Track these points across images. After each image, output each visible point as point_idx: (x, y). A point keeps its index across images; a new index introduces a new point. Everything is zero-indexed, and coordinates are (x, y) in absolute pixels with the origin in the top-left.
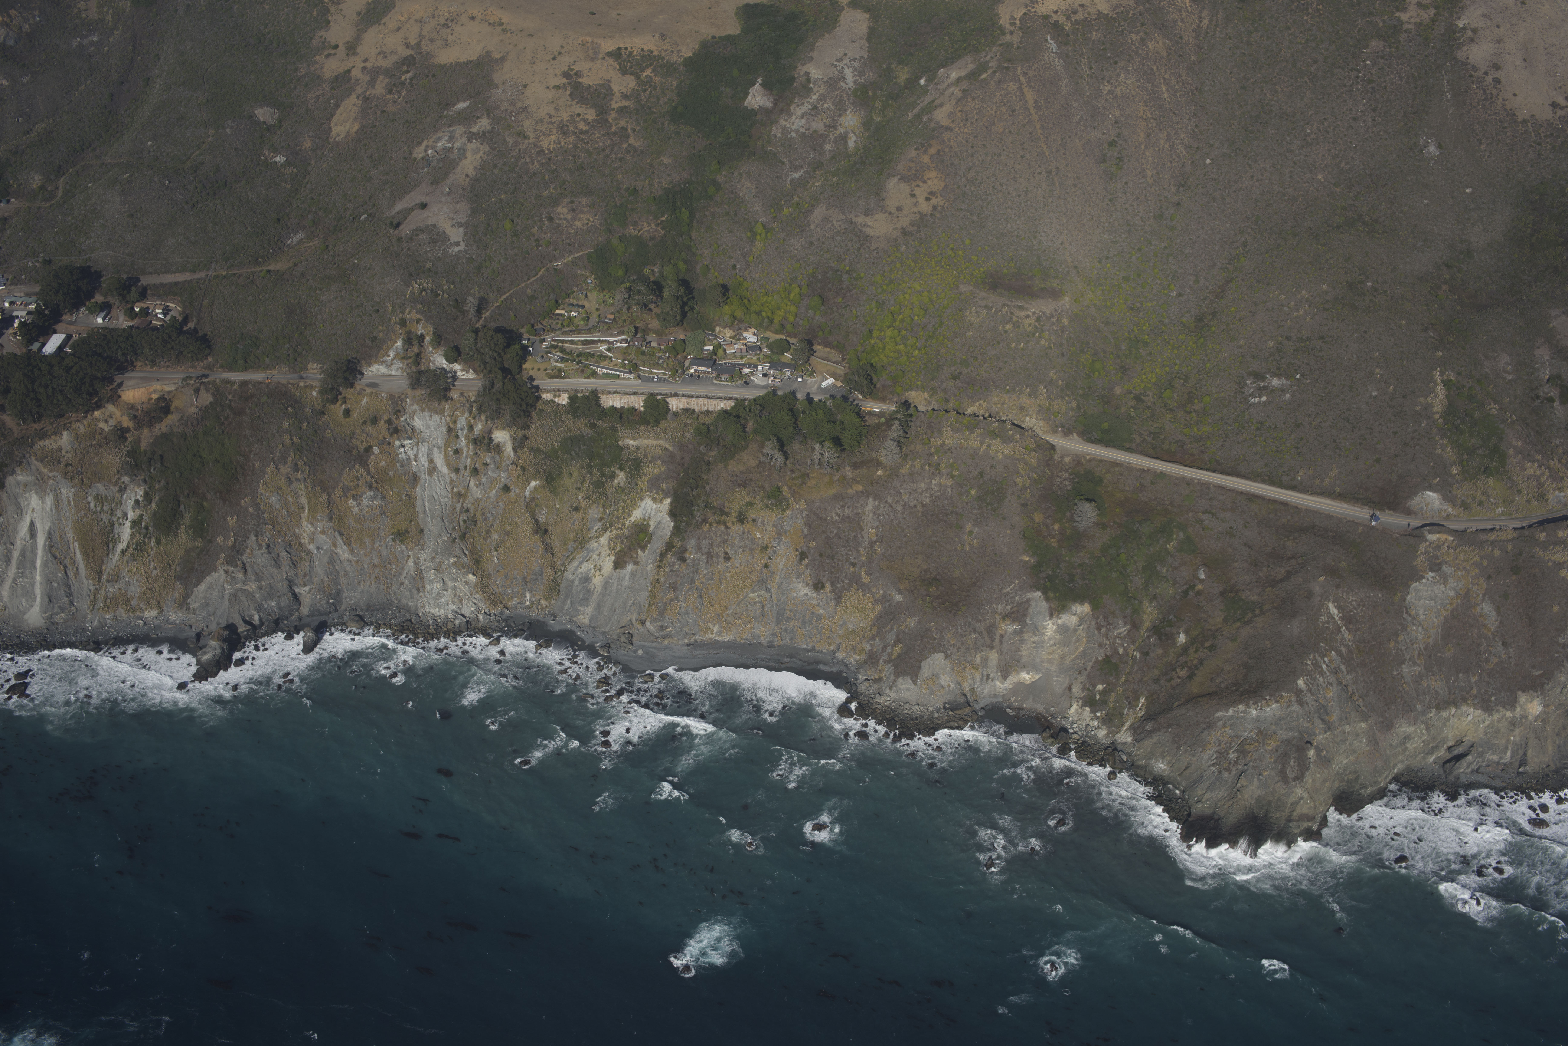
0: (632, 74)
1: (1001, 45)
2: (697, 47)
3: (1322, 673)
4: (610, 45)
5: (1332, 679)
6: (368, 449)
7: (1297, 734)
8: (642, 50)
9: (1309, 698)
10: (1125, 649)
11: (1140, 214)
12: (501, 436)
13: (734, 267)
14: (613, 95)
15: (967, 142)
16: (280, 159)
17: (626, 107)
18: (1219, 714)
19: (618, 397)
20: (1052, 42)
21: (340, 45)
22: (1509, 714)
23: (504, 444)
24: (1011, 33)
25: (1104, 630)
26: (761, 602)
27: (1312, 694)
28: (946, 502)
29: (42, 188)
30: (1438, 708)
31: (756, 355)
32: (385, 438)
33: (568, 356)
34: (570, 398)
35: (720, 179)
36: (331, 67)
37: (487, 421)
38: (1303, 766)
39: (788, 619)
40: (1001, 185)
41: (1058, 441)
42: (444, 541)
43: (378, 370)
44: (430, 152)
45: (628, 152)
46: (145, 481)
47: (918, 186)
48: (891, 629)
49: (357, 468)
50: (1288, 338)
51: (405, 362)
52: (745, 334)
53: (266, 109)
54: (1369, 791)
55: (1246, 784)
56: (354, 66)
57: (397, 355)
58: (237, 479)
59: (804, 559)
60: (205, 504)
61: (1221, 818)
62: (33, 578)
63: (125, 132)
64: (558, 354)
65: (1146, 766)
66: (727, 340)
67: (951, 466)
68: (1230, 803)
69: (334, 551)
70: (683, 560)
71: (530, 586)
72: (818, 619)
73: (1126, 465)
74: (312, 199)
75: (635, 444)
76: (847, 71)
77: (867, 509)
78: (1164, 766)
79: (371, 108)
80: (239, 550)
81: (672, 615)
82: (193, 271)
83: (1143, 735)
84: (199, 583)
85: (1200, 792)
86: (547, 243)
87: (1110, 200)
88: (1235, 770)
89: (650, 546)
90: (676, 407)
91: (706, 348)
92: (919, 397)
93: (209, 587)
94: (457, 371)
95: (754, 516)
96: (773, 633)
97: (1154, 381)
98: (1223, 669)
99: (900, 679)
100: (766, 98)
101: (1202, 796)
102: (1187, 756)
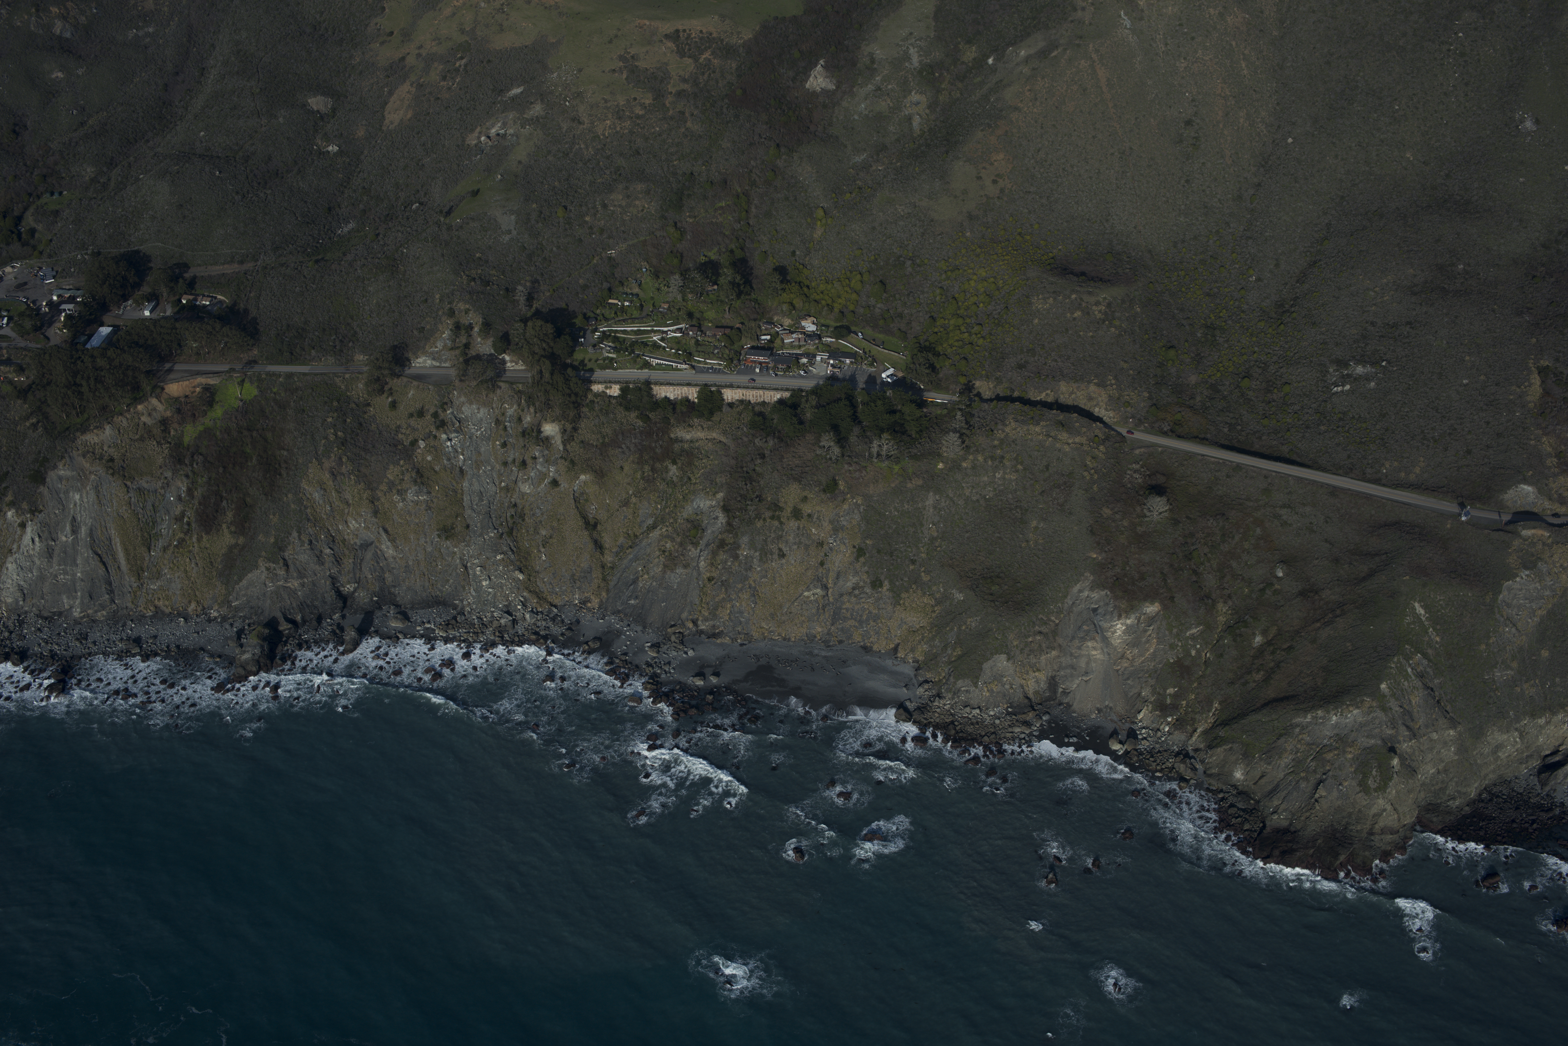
0: (689, 57)
1: (1072, 21)
2: (757, 29)
3: (1407, 677)
4: (667, 28)
5: (1418, 683)
6: (414, 443)
7: (1379, 742)
8: (701, 32)
9: (1393, 704)
10: (1198, 651)
11: (1218, 196)
12: (550, 429)
13: (794, 253)
14: (670, 78)
15: (1036, 122)
16: (333, 148)
17: (684, 91)
18: (1298, 720)
19: (671, 388)
20: (1125, 18)
21: (395, 33)
23: (553, 437)
24: (1083, 9)
25: (1175, 631)
26: (816, 601)
27: (1397, 699)
28: (1010, 496)
29: (94, 180)
30: (1533, 715)
31: (815, 344)
32: (431, 432)
33: (620, 345)
34: (621, 389)
35: (780, 163)
36: (386, 54)
37: (536, 412)
38: (1386, 776)
39: (845, 619)
40: (1072, 166)
41: (1128, 432)
42: (491, 537)
43: (425, 361)
44: (483, 138)
45: (685, 136)
46: (187, 476)
47: (984, 168)
48: (952, 629)
49: (402, 462)
50: (1373, 324)
51: (453, 353)
52: (803, 323)
53: (320, 98)
54: (1457, 803)
55: (1324, 794)
56: (409, 54)
57: (445, 346)
58: (280, 474)
59: (861, 556)
60: (248, 499)
61: (1299, 831)
62: (74, 575)
63: (178, 123)
64: (610, 344)
65: (1219, 775)
66: (785, 329)
67: (1016, 459)
68: (1308, 814)
69: (377, 547)
70: (736, 557)
71: (578, 584)
72: (876, 618)
73: (1200, 457)
74: (364, 188)
75: (688, 437)
76: (912, 51)
77: (927, 503)
78: (1238, 775)
79: (425, 95)
80: (280, 547)
81: (724, 614)
82: (241, 262)
83: (1216, 742)
84: (241, 580)
85: (1275, 803)
86: (601, 230)
87: (1187, 181)
88: (1313, 780)
89: (702, 543)
90: (731, 398)
91: (764, 337)
92: (984, 387)
93: (250, 584)
94: (506, 362)
95: (810, 511)
96: (829, 633)
97: (1231, 369)
98: (1301, 673)
99: (960, 681)
100: (828, 80)
101: (1278, 807)
102: (1262, 764)
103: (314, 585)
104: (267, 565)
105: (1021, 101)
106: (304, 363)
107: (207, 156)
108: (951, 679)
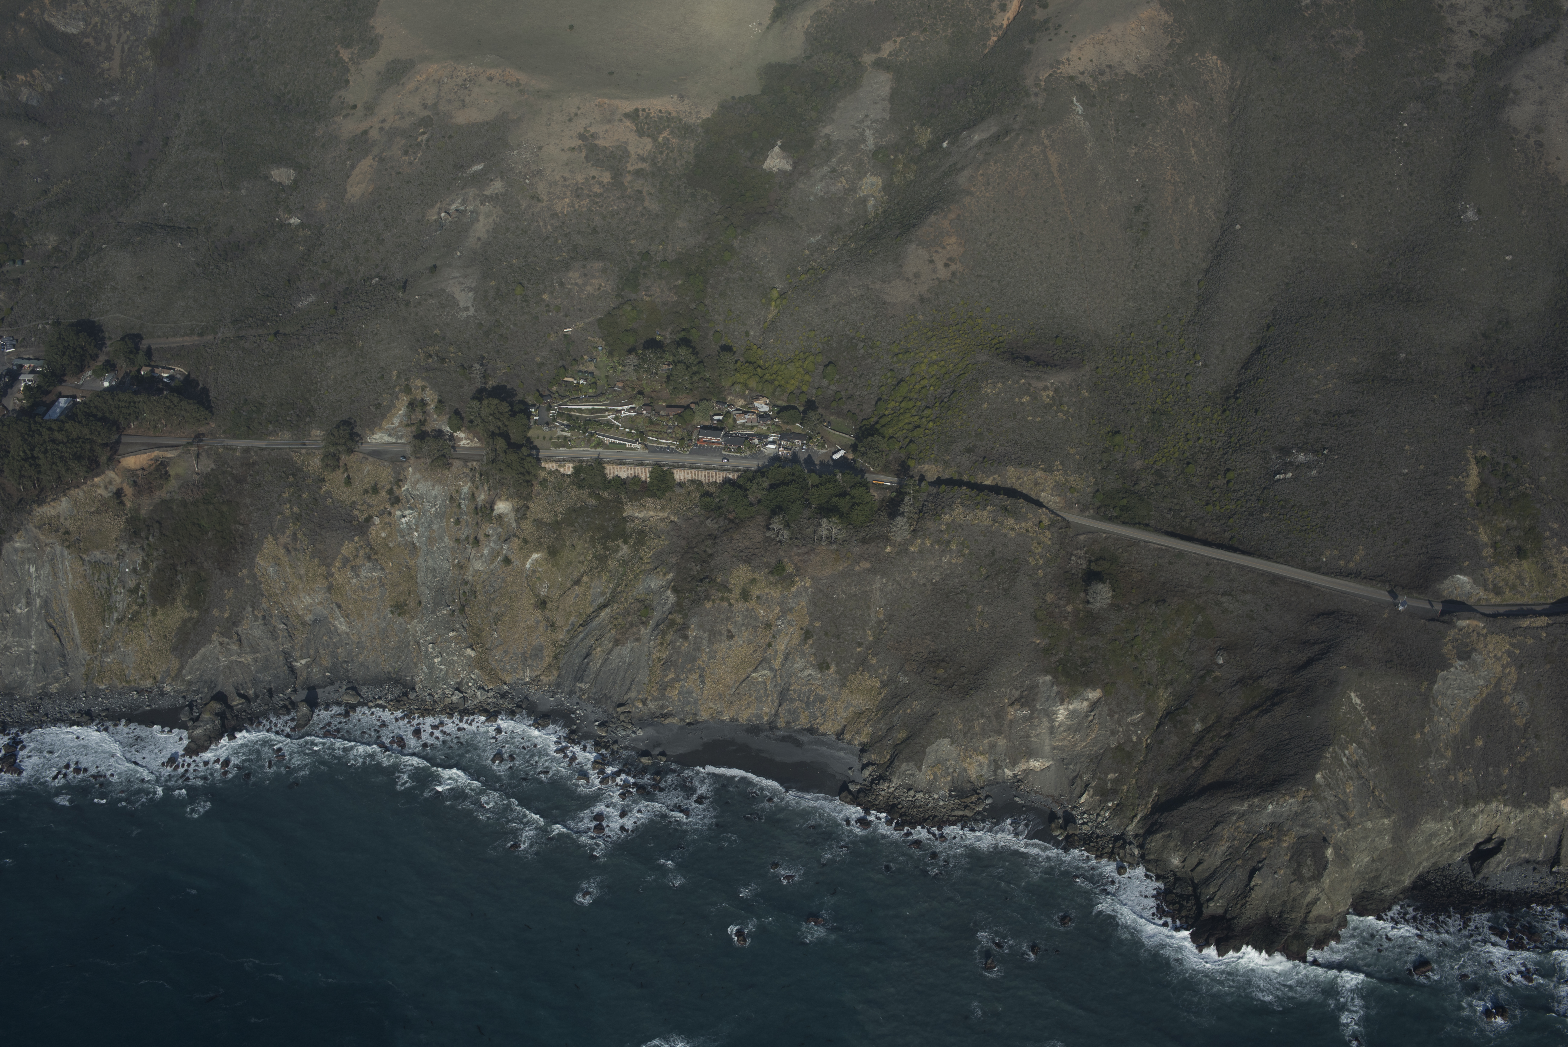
0: (648, 136)
1: (1025, 107)
2: (716, 108)
3: (1342, 767)
4: (627, 106)
5: (1352, 772)
6: (369, 519)
7: (1313, 831)
8: (660, 111)
9: (1328, 794)
10: (1138, 736)
11: (1167, 281)
12: (503, 507)
13: (746, 333)
14: (629, 157)
15: (988, 206)
16: (295, 221)
17: (642, 169)
18: (1235, 808)
19: (624, 468)
20: (1078, 104)
21: (359, 106)
22: (1541, 811)
23: (506, 514)
24: (1036, 95)
25: (1116, 716)
26: (764, 683)
27: (1332, 789)
28: (956, 580)
29: (56, 249)
30: (1467, 804)
31: (767, 425)
32: (385, 509)
33: (575, 423)
34: (574, 468)
35: (736, 244)
36: (349, 127)
37: (490, 490)
38: (1321, 866)
39: (793, 700)
40: (1023, 251)
41: (1073, 518)
42: (444, 615)
43: (381, 438)
44: (443, 214)
45: (643, 215)
46: (143, 549)
47: (936, 252)
48: (897, 712)
49: (356, 539)
50: (1316, 412)
51: (409, 429)
52: (756, 404)
53: (283, 170)
54: (1391, 890)
55: (1260, 882)
56: (371, 127)
57: (401, 422)
58: (235, 549)
59: (809, 638)
60: (203, 574)
61: (1234, 918)
62: (28, 647)
63: (141, 193)
64: (565, 422)
65: (1157, 861)
66: (738, 410)
67: (962, 543)
68: (1243, 902)
69: (330, 623)
70: (686, 637)
71: (530, 662)
72: (823, 700)
73: (1142, 544)
74: (324, 261)
75: (641, 515)
76: (868, 133)
77: (874, 587)
78: (1176, 861)
79: (386, 170)
80: (234, 622)
81: (673, 694)
82: (201, 335)
83: (1155, 827)
84: (194, 654)
85: (1212, 890)
86: (558, 308)
87: (1136, 266)
88: (1248, 868)
89: (652, 623)
90: (682, 478)
91: (716, 417)
92: (932, 471)
93: (203, 659)
94: (461, 439)
95: (758, 593)
96: (776, 714)
97: (1176, 455)
98: (1238, 760)
99: (904, 765)
100: (784, 161)
101: (1214, 894)
102: (1199, 851)
103: (267, 660)
104: (221, 640)
105: (974, 185)
106: (260, 438)
107: (169, 227)
108: (896, 763)
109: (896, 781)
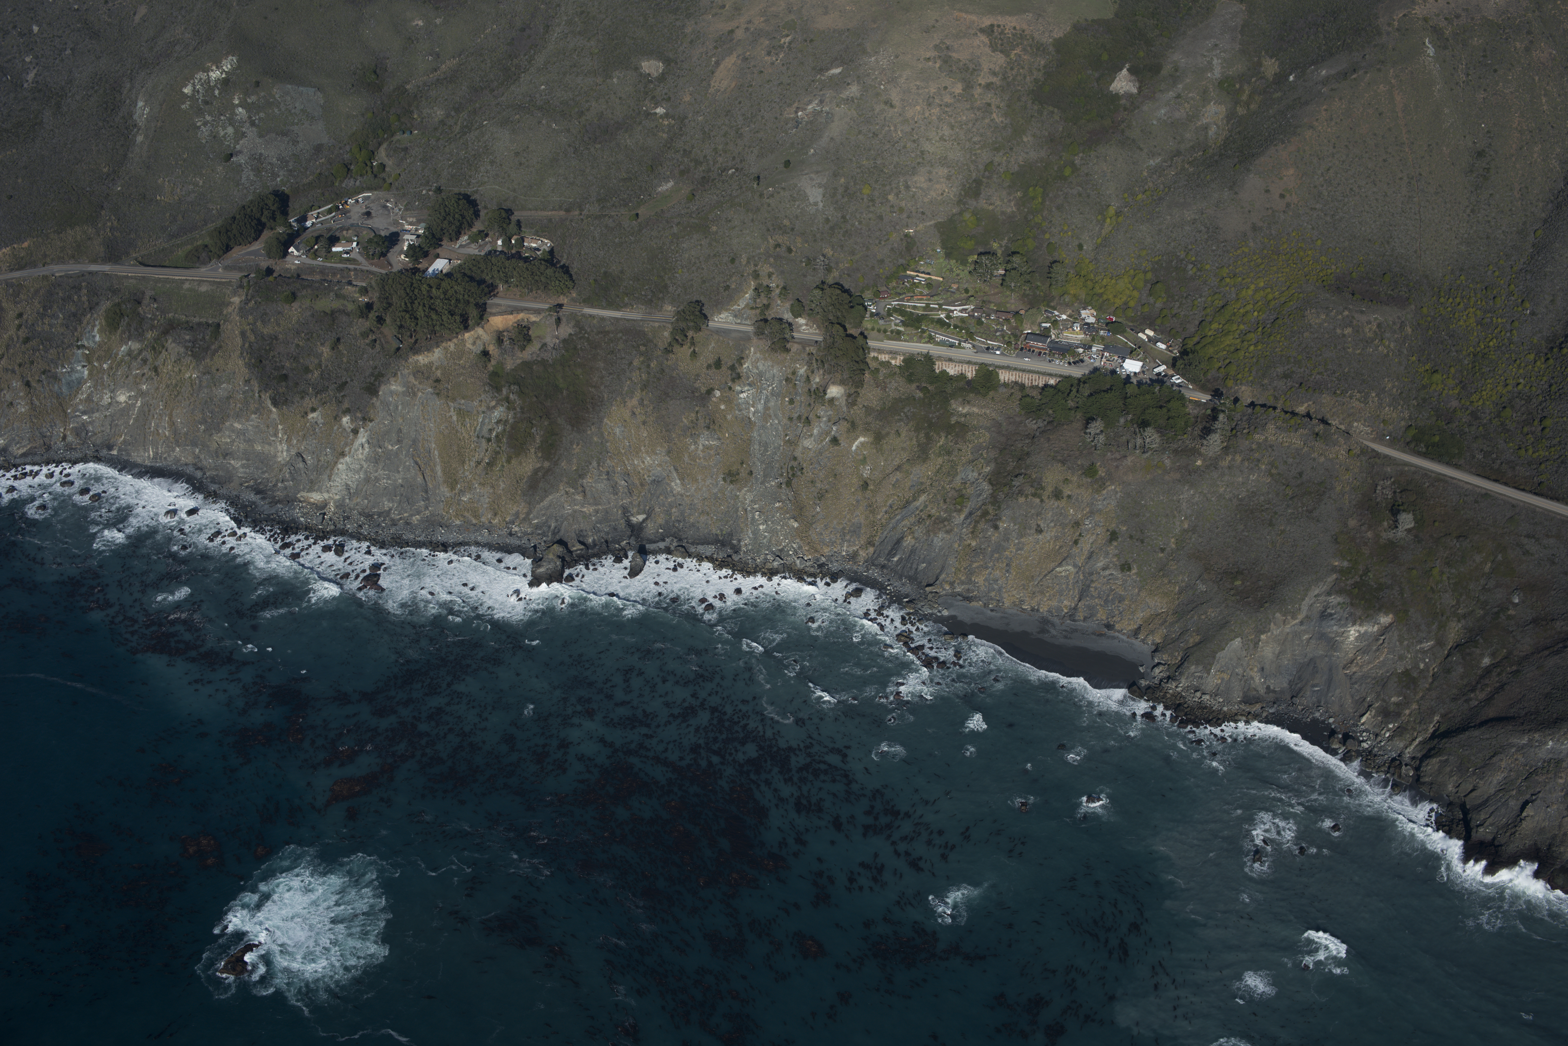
0: (1001, 52)
1: (1375, 46)
2: (1068, 29)
4: (987, 22)
6: (710, 392)
8: (1015, 28)
10: (1426, 663)
11: (1503, 228)
12: (835, 391)
13: (1081, 247)
14: (981, 71)
15: (1329, 142)
16: (660, 111)
17: (992, 83)
18: (1515, 741)
19: (952, 365)
20: (1430, 46)
21: (727, 6)
23: (837, 399)
24: (1388, 34)
25: (1406, 643)
26: (1067, 577)
28: (1262, 498)
29: (442, 122)
31: (1092, 336)
32: (726, 383)
33: (909, 319)
34: (904, 361)
35: (1078, 161)
36: (716, 26)
37: (824, 375)
39: (1093, 597)
40: (1360, 187)
41: (1382, 449)
42: (772, 486)
43: (726, 318)
44: (800, 113)
45: (989, 127)
46: (505, 402)
47: (1273, 182)
48: (1192, 617)
49: (697, 409)
51: (754, 312)
52: (1083, 314)
53: (652, 62)
55: (1532, 813)
56: (738, 27)
57: (747, 305)
58: (587, 409)
59: (1114, 540)
60: (555, 428)
61: (1501, 846)
62: (396, 480)
63: (521, 75)
64: (899, 317)
65: (1432, 783)
66: (1066, 319)
67: (1271, 463)
68: (1513, 830)
69: (668, 484)
70: (996, 527)
71: (848, 537)
72: (1121, 599)
73: (1450, 480)
74: (685, 150)
75: (965, 411)
76: (1215, 61)
77: (1182, 497)
79: (749, 68)
80: (580, 474)
81: (980, 580)
82: (568, 210)
83: (1433, 752)
84: (542, 501)
85: (1483, 816)
86: (901, 210)
87: (1473, 211)
88: (1522, 799)
89: (966, 511)
90: (1006, 379)
91: (1044, 325)
92: (1247, 394)
93: (550, 505)
94: (801, 326)
95: (1069, 493)
96: (1075, 608)
97: (1494, 398)
98: (1524, 696)
99: (1193, 667)
100: (1131, 84)
101: (1485, 820)
102: (1475, 778)
103: (607, 512)
104: (567, 489)
105: (1317, 120)
106: (618, 308)
107: (546, 108)
108: (1186, 664)
109: (1184, 682)
